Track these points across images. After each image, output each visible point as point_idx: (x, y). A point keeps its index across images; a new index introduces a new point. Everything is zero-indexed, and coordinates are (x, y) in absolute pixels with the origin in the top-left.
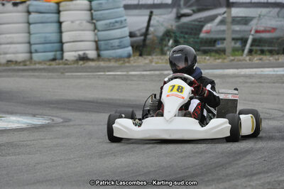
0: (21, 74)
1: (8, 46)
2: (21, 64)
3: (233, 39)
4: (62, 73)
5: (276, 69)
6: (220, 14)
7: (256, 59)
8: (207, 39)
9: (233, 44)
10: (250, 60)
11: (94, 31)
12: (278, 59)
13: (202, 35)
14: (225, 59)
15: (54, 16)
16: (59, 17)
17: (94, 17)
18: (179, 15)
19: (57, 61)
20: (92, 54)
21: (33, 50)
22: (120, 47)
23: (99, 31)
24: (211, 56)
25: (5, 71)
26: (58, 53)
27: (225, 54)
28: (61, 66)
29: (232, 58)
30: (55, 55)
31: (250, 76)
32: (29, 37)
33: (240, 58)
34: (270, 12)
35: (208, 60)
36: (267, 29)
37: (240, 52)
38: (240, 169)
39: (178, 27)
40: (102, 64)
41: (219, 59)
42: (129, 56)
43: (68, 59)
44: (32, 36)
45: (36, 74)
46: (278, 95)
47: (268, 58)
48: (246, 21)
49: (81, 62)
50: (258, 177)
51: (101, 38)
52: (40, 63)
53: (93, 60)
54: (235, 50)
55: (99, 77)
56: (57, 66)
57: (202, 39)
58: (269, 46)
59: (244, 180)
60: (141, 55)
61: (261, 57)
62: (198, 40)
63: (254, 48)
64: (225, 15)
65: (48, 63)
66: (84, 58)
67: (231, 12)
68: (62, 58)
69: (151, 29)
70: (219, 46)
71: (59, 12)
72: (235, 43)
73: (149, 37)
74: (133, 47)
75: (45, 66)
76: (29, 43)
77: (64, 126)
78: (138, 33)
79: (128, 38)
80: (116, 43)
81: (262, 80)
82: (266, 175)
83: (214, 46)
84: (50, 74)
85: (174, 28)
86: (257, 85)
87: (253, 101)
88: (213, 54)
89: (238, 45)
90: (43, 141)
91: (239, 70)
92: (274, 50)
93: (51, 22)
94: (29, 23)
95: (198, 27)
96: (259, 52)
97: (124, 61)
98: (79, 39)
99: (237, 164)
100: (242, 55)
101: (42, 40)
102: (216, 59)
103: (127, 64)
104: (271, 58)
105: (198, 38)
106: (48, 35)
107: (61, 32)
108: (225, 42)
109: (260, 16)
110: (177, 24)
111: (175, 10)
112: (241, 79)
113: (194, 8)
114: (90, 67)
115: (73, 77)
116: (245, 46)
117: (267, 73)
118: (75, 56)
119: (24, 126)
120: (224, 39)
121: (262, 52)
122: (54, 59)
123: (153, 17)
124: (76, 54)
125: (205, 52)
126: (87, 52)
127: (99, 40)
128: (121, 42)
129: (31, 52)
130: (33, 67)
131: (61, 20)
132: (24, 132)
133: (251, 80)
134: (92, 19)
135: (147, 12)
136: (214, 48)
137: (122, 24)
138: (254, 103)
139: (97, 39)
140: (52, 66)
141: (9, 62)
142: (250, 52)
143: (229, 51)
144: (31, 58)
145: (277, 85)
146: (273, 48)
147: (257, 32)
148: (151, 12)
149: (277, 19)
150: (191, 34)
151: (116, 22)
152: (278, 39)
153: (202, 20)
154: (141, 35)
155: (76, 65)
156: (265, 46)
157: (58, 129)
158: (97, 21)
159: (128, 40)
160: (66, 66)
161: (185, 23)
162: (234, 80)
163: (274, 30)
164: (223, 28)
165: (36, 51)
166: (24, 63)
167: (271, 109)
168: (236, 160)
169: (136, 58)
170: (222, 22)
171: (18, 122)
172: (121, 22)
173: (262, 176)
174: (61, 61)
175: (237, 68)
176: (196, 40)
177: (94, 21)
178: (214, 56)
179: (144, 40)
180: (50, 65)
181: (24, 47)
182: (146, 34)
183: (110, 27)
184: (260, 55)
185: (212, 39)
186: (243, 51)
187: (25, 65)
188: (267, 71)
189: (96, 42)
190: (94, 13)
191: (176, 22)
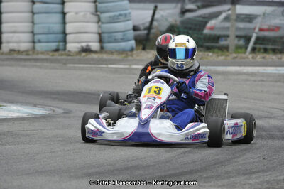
0: (23, 63)
1: (11, 35)
2: (24, 54)
3: (237, 36)
4: (65, 64)
5: (278, 68)
6: (224, 11)
7: (259, 57)
8: (210, 35)
9: (236, 41)
10: (253, 58)
11: (98, 23)
12: (281, 58)
13: (206, 31)
14: (228, 56)
15: (58, 7)
16: (63, 8)
17: (98, 9)
18: (184, 10)
19: (60, 52)
20: (95, 46)
21: (36, 40)
22: (124, 40)
23: (103, 23)
24: (213, 52)
25: (7, 59)
26: (62, 44)
27: (228, 51)
28: (64, 57)
29: (235, 55)
30: (58, 46)
31: (252, 74)
32: (33, 27)
33: (243, 55)
34: (274, 11)
35: (211, 56)
36: (271, 27)
37: (243, 50)
38: (240, 167)
39: (182, 22)
40: (105, 56)
41: (222, 55)
42: (132, 50)
43: (71, 50)
44: (36, 26)
45: (38, 64)
46: (279, 94)
47: (271, 57)
48: (250, 18)
49: (84, 54)
50: (257, 175)
51: (104, 30)
52: (42, 53)
53: (95, 52)
54: (238, 48)
55: (101, 69)
56: (60, 57)
57: (206, 35)
58: (272, 45)
59: (243, 178)
60: (144, 49)
61: (265, 55)
62: (202, 37)
63: (258, 46)
64: (230, 12)
65: (51, 54)
66: (87, 50)
67: (235, 9)
68: (65, 49)
69: (155, 23)
70: (222, 43)
71: (63, 3)
72: (239, 41)
73: (153, 31)
74: (136, 40)
75: (48, 57)
76: (32, 32)
77: (64, 117)
78: (142, 27)
79: (132, 31)
80: (119, 36)
81: (265, 79)
82: (266, 174)
83: (217, 42)
84: (53, 65)
85: (178, 23)
86: (260, 83)
87: (254, 99)
88: (216, 50)
89: (242, 42)
90: (43, 131)
91: (242, 68)
92: (278, 49)
93: (56, 13)
94: (33, 13)
95: (202, 23)
96: (262, 51)
97: (127, 54)
98: (82, 30)
99: (236, 162)
100: (245, 53)
101: (46, 30)
102: (218, 56)
103: (130, 58)
104: (274, 57)
105: (202, 34)
106: (52, 25)
107: (64, 23)
108: (229, 39)
109: (264, 14)
110: (181, 19)
111: (179, 5)
112: (244, 77)
113: (199, 4)
114: (93, 59)
115: (75, 69)
116: (248, 43)
117: (269, 71)
118: (78, 48)
119: (25, 115)
120: (228, 36)
121: (266, 51)
122: (57, 50)
123: (157, 12)
124: (79, 45)
125: (209, 49)
126: (90, 44)
127: (103, 33)
128: (124, 35)
129: (34, 42)
130: (35, 57)
131: (66, 10)
132: (25, 122)
133: (253, 79)
134: (96, 11)
135: (152, 6)
136: (217, 45)
137: (126, 17)
138: (256, 101)
139: (100, 32)
140: (55, 57)
141: (12, 51)
142: (254, 50)
143: (232, 48)
144: (34, 48)
145: (279, 83)
146: (276, 47)
147: (261, 30)
148: (156, 7)
149: (282, 18)
150: (195, 29)
151: (121, 15)
152: (281, 38)
153: (207, 16)
154: (145, 29)
155: (78, 57)
156: (268, 44)
157: (58, 119)
158: (101, 13)
159: (132, 34)
160: (69, 57)
161: (189, 19)
162: (236, 77)
163: (278, 28)
164: (227, 24)
165: (39, 41)
166: (26, 52)
167: (273, 108)
168: (235, 158)
169: (139, 51)
170: (227, 19)
171: (19, 111)
172: (126, 15)
173: (261, 174)
174: (63, 52)
175: (240, 66)
176: (199, 36)
177: (98, 13)
178: (217, 53)
179: (148, 34)
180: (53, 55)
181: (27, 37)
182: (149, 28)
183: (114, 20)
184: (263, 53)
185: (215, 35)
186: (246, 48)
187: (28, 55)
188: (270, 70)
189: (100, 34)
190: (99, 5)
191: (181, 17)
